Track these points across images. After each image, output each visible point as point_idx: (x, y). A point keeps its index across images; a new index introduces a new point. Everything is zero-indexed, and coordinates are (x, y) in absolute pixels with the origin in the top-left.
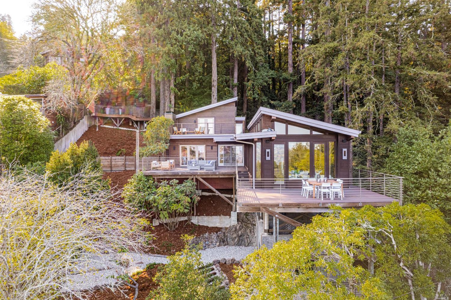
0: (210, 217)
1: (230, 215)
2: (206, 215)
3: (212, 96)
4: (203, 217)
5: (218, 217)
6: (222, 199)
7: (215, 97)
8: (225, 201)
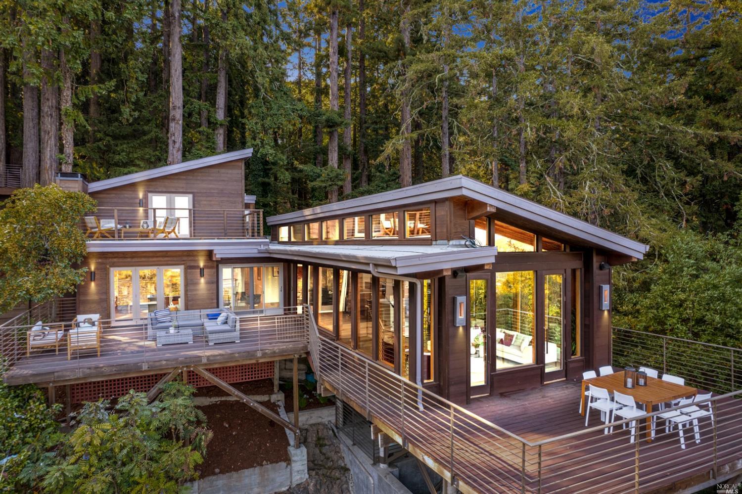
0: (235, 475)
1: (288, 460)
2: (222, 472)
3: (170, 142)
4: (214, 477)
5: (257, 470)
6: (253, 411)
7: (177, 145)
8: (262, 416)
